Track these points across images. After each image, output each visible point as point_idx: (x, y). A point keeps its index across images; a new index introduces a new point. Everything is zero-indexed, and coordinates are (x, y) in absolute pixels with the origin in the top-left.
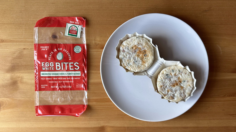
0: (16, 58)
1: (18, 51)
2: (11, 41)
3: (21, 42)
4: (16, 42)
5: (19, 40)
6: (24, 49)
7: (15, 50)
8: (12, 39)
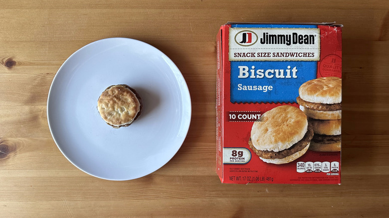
0: (37, 86)
1: (40, 77)
2: (31, 64)
3: (44, 64)
4: (37, 65)
5: (41, 62)
6: (48, 74)
7: (36, 76)
8: (32, 61)
